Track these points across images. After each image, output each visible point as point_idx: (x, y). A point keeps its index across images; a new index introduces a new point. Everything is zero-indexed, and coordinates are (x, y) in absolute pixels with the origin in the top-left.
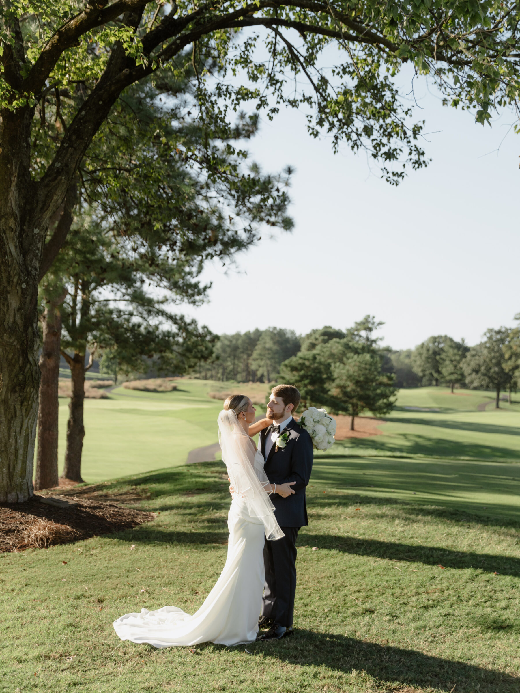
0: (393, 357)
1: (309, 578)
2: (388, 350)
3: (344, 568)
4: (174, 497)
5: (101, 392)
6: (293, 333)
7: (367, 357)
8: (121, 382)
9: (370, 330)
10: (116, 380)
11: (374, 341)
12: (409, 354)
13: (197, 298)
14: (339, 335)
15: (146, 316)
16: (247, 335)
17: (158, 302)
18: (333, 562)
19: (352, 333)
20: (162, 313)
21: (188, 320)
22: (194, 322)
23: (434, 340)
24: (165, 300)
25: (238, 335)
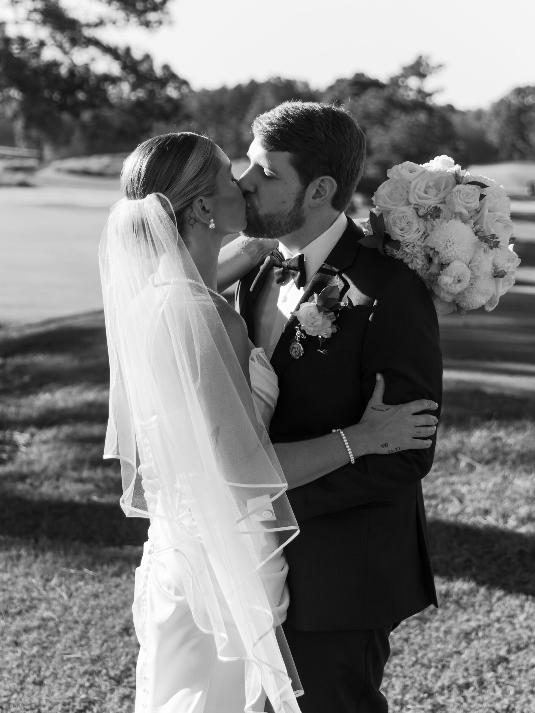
0: (456, 120)
1: (405, 689)
2: (450, 108)
3: (503, 652)
4: (75, 390)
5: (19, 177)
6: (306, 85)
7: (422, 117)
8: (50, 162)
9: (422, 76)
10: (41, 159)
11: (430, 95)
12: (479, 114)
13: (152, 16)
14: (375, 84)
15: (67, 45)
16: (239, 88)
17: (88, 26)
18: (466, 627)
19: (395, 82)
20: (96, 43)
21: (137, 55)
22: (147, 58)
23: (520, 92)
24: (100, 23)
25: (223, 91)
